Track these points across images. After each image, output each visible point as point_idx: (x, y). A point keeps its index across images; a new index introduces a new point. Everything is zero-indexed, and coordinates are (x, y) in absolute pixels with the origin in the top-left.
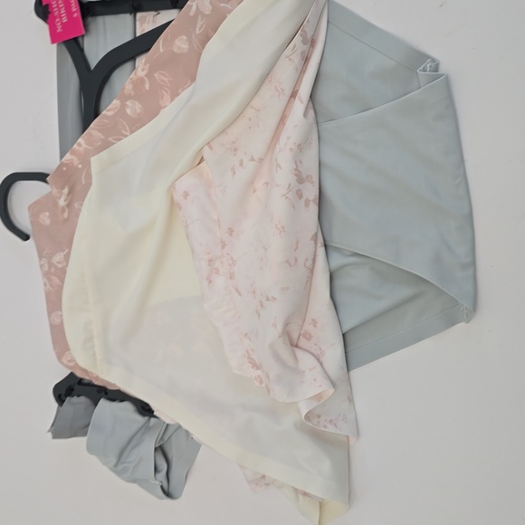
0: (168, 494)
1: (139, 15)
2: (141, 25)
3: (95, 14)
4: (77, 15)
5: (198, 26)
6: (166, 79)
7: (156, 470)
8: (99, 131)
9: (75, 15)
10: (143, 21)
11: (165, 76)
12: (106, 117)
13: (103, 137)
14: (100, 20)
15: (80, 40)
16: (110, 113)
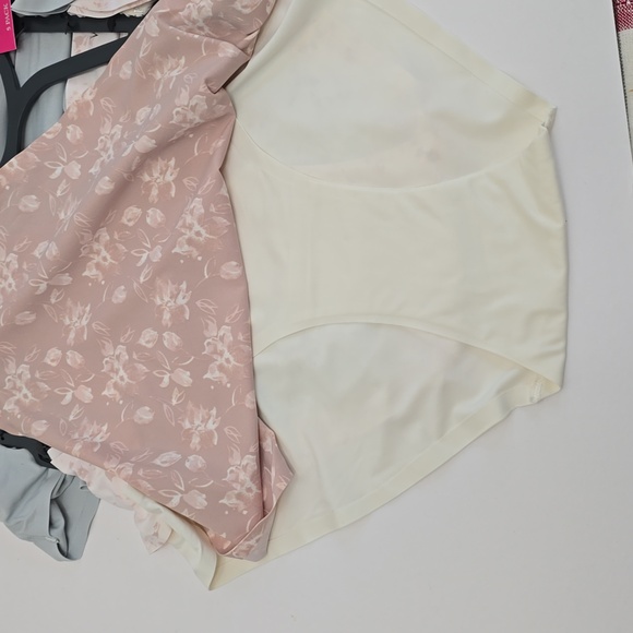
0: (66, 555)
1: (75, 35)
2: (77, 47)
3: (30, 30)
4: (10, 29)
5: (142, 49)
6: (110, 106)
7: (51, 525)
8: (36, 153)
9: (8, 29)
10: (80, 41)
11: (110, 103)
12: (45, 139)
13: (38, 160)
14: (35, 36)
15: (12, 55)
16: (50, 137)
